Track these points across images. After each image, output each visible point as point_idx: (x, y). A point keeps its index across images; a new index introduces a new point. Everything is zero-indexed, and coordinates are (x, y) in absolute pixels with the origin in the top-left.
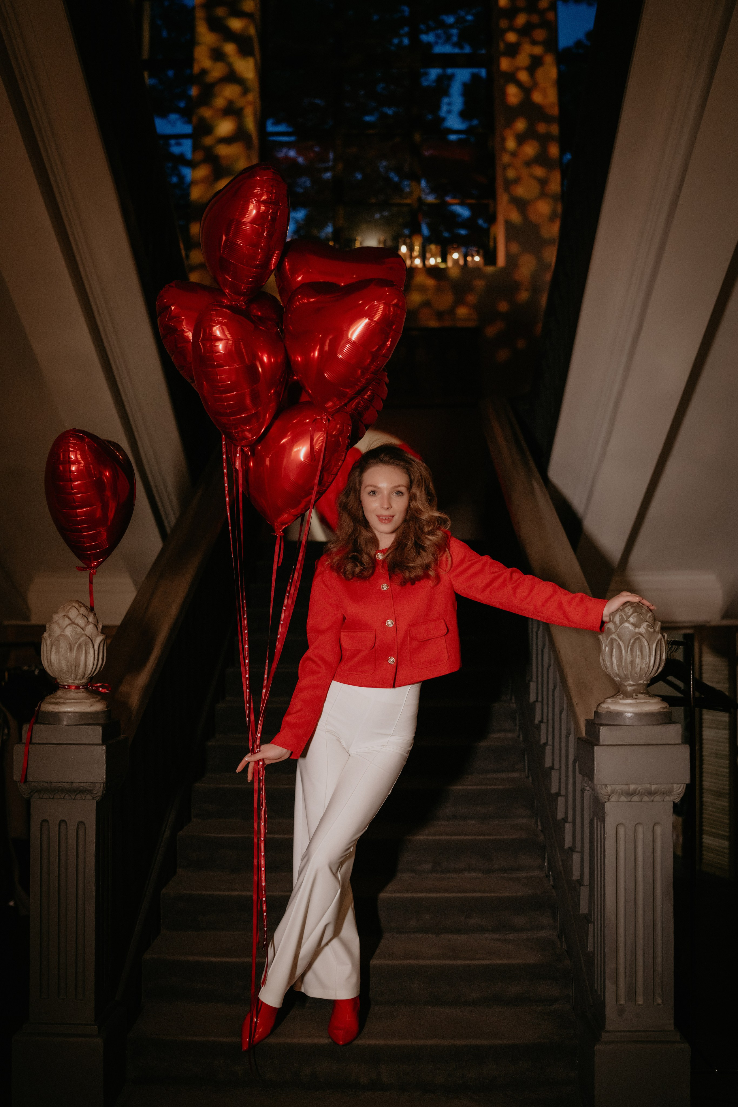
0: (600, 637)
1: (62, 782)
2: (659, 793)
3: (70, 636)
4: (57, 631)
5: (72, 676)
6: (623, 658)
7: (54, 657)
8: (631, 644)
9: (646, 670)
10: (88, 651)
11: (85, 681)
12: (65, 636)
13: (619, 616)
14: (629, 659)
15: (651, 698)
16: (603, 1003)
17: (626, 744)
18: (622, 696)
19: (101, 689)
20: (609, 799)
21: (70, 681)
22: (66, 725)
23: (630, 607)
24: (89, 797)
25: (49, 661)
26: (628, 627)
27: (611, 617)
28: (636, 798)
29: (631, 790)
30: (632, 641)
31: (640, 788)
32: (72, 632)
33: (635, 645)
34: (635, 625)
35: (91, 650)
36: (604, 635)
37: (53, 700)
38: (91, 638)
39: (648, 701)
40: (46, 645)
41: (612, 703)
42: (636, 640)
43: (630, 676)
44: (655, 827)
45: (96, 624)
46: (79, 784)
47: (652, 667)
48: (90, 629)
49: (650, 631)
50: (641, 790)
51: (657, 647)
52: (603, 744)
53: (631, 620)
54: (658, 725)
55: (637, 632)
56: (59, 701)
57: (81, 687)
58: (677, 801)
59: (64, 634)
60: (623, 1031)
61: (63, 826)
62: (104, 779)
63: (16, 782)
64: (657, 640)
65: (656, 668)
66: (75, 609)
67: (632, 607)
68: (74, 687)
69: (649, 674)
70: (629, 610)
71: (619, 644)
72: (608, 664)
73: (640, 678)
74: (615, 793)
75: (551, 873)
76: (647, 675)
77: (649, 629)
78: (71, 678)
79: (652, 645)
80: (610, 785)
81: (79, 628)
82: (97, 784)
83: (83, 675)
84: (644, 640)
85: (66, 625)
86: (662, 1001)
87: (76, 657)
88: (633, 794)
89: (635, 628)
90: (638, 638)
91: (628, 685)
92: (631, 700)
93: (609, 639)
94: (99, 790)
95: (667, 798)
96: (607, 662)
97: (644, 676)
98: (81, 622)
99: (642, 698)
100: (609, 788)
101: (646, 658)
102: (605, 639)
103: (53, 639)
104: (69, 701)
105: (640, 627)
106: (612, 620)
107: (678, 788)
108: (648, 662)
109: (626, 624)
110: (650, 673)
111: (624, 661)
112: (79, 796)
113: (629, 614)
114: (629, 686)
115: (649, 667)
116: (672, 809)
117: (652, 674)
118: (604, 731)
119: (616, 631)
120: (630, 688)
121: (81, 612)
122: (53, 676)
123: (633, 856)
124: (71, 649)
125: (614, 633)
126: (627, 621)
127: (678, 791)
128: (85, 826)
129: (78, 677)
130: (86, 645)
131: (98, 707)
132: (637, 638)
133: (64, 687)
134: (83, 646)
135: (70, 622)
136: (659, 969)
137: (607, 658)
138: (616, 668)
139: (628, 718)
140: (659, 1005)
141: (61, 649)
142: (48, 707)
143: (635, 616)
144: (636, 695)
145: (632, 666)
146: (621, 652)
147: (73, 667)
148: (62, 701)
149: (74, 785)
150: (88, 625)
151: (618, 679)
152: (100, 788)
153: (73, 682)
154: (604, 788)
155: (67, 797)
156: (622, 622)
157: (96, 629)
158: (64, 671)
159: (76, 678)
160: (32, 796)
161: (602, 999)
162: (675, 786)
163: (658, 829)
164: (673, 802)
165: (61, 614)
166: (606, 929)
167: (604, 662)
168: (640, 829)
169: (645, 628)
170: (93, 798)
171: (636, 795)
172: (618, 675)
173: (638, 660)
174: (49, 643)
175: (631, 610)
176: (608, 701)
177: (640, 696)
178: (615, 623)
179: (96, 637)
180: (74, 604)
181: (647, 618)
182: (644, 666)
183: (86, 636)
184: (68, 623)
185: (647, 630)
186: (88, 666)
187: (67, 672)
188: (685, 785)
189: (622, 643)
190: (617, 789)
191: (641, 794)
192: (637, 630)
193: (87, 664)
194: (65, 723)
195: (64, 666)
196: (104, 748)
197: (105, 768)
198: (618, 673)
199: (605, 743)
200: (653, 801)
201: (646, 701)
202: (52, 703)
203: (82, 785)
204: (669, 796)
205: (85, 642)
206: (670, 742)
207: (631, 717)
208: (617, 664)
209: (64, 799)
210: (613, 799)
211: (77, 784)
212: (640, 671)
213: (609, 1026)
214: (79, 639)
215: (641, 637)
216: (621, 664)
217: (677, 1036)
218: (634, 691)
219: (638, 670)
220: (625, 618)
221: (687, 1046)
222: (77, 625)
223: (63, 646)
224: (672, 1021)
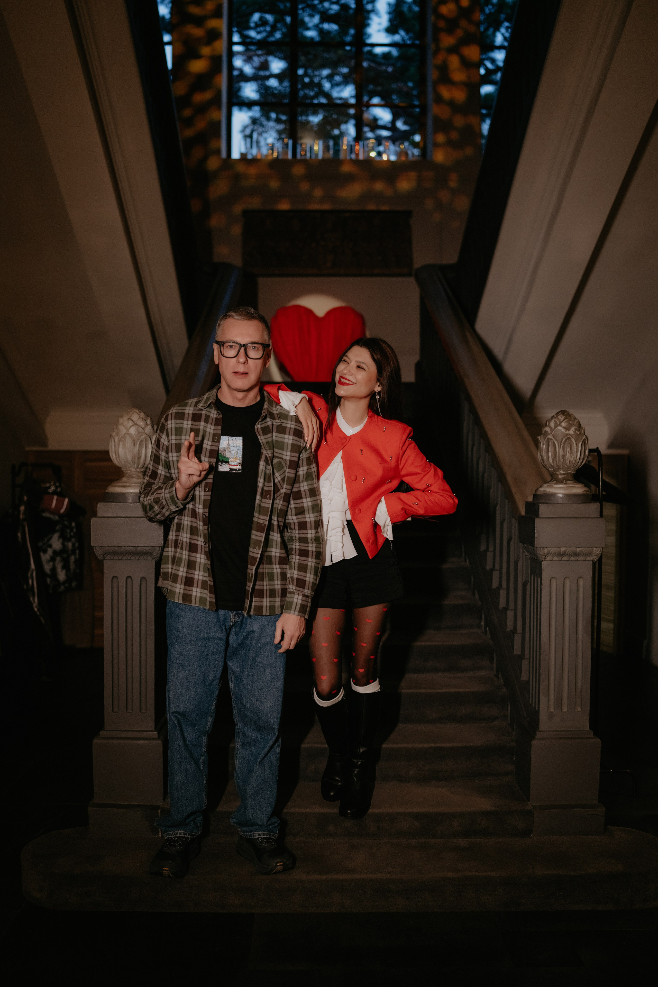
0: (539, 438)
1: (129, 546)
2: (582, 554)
3: (133, 434)
4: (123, 431)
5: (135, 465)
6: (557, 452)
7: (121, 451)
8: (563, 442)
9: (574, 462)
10: (147, 446)
11: (144, 470)
12: (130, 435)
13: (554, 422)
14: (561, 454)
15: (577, 484)
16: (537, 712)
17: (559, 517)
18: (555, 482)
20: (545, 559)
21: (133, 470)
22: (131, 503)
23: (562, 415)
24: (150, 558)
25: (117, 454)
26: (561, 430)
27: (547, 422)
28: (565, 558)
29: (562, 551)
30: (564, 440)
31: (569, 550)
32: (136, 431)
33: (566, 443)
34: (567, 429)
35: (150, 446)
36: (542, 436)
37: (119, 484)
38: (149, 435)
39: (575, 485)
40: (114, 442)
41: (548, 486)
42: (566, 439)
43: (561, 467)
44: (579, 580)
45: (153, 425)
46: (143, 548)
47: (578, 461)
48: (148, 429)
49: (577, 433)
50: (569, 552)
51: (582, 445)
52: (541, 517)
53: (563, 424)
54: (582, 503)
55: (568, 434)
56: (125, 485)
58: (596, 560)
59: (129, 432)
60: (554, 731)
61: (129, 580)
62: (162, 544)
63: (93, 546)
64: (582, 440)
65: (581, 461)
66: (137, 414)
67: (563, 415)
68: (134, 475)
69: (575, 466)
70: (561, 417)
71: (554, 442)
72: (545, 458)
73: (569, 468)
74: (550, 554)
75: (488, 629)
76: (574, 467)
77: (576, 431)
78: (134, 467)
79: (579, 443)
80: (547, 547)
81: (141, 428)
82: (156, 548)
83: (143, 464)
84: (573, 439)
85: (130, 426)
86: (581, 709)
87: (139, 450)
88: (563, 555)
89: (566, 430)
90: (569, 438)
91: (559, 474)
92: (562, 484)
93: (546, 439)
95: (588, 558)
96: (544, 456)
97: (572, 467)
98: (142, 423)
99: (570, 484)
100: (546, 550)
101: (574, 453)
102: (542, 439)
103: (120, 437)
104: (133, 485)
105: (570, 430)
106: (548, 425)
107: (597, 551)
108: (576, 456)
109: (560, 428)
110: (576, 464)
111: (557, 455)
112: (141, 558)
113: (562, 420)
114: (561, 474)
115: (576, 460)
116: (592, 567)
117: (578, 466)
118: (542, 507)
119: (551, 433)
120: (561, 476)
121: (141, 416)
122: (119, 466)
123: (562, 601)
124: (134, 444)
125: (550, 434)
126: (560, 425)
127: (596, 553)
128: (146, 581)
129: (139, 466)
130: (146, 441)
133: (127, 475)
134: (144, 442)
135: (133, 423)
136: (579, 685)
137: (544, 454)
138: (551, 460)
139: (560, 498)
140: (579, 712)
141: (126, 445)
142: (116, 489)
143: (566, 422)
144: (566, 481)
145: (563, 459)
146: (555, 448)
147: (136, 458)
148: (127, 485)
149: (139, 549)
150: (148, 426)
151: (552, 469)
152: (159, 550)
153: (135, 470)
154: (542, 550)
155: (133, 558)
156: (556, 426)
157: (153, 429)
158: (129, 461)
159: (138, 467)
160: (105, 558)
161: (537, 709)
162: (594, 549)
163: (581, 582)
164: (592, 561)
165: (126, 418)
166: (541, 657)
167: (541, 457)
168: (568, 582)
169: (574, 431)
170: (153, 559)
171: (565, 556)
172: (552, 467)
173: (568, 455)
174: (116, 441)
175: (563, 417)
176: (545, 486)
177: (569, 482)
178: (550, 427)
179: (153, 436)
180: (135, 410)
181: (575, 423)
182: (572, 459)
183: (146, 433)
184: (132, 425)
185: (575, 432)
186: (147, 458)
187: (131, 463)
188: (602, 548)
189: (557, 442)
190: (551, 550)
191: (570, 555)
192: (567, 432)
193: (147, 456)
194: (130, 501)
195: (129, 457)
197: (163, 535)
198: (552, 464)
199: (543, 517)
200: (577, 560)
201: (573, 485)
202: (119, 486)
203: (145, 548)
204: (589, 556)
205: (146, 439)
206: (591, 516)
207: (562, 497)
208: (552, 457)
209: (130, 560)
210: (548, 558)
211: (141, 548)
212: (569, 463)
213: (541, 728)
214: (141, 436)
215: (570, 437)
216: (555, 458)
217: (592, 733)
218: (564, 478)
219: (568, 462)
220: (558, 423)
221: (598, 740)
222: (139, 425)
223: (129, 441)
224: (588, 724)
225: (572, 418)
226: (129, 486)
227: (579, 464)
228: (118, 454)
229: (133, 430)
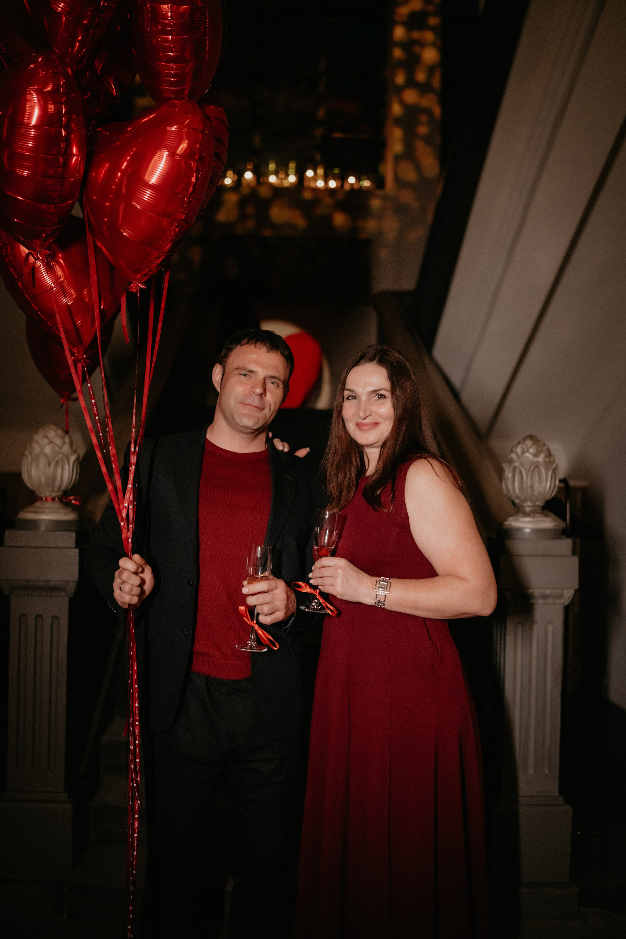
0: (504, 466)
1: (40, 580)
2: (552, 597)
3: (48, 453)
4: (37, 449)
5: (50, 488)
6: (524, 482)
7: (34, 472)
8: (531, 471)
9: (543, 493)
10: (64, 467)
11: (60, 494)
12: (45, 455)
13: (521, 448)
14: (529, 483)
15: (546, 517)
18: (521, 515)
19: (73, 502)
21: (47, 493)
22: (45, 531)
23: (529, 440)
24: (63, 594)
26: (528, 457)
27: (513, 448)
30: (532, 468)
31: (536, 592)
32: (51, 450)
33: (535, 471)
34: (535, 455)
35: (67, 467)
36: (507, 464)
37: (32, 510)
38: (66, 456)
39: (544, 519)
40: (27, 461)
41: (514, 520)
42: (535, 467)
43: (529, 499)
44: (547, 626)
45: (71, 445)
46: (55, 582)
47: (547, 491)
48: (66, 448)
49: (547, 461)
50: (537, 594)
51: (552, 474)
53: (532, 451)
54: (551, 539)
55: (536, 461)
56: (38, 510)
57: (57, 499)
58: (567, 603)
59: (43, 451)
61: (39, 619)
62: (77, 578)
64: (552, 468)
65: (551, 492)
66: (54, 431)
67: (531, 440)
68: (50, 499)
69: (545, 497)
70: (529, 442)
71: (520, 470)
72: (511, 488)
73: (537, 500)
76: (543, 498)
77: (546, 459)
78: (48, 491)
79: (549, 472)
81: (57, 447)
82: (70, 583)
83: (59, 488)
84: (542, 468)
85: (45, 444)
86: (550, 771)
87: (54, 472)
88: (531, 597)
91: (526, 506)
92: (530, 518)
93: (512, 466)
94: (71, 588)
95: (558, 601)
96: (509, 486)
97: (540, 498)
98: (58, 441)
99: (538, 517)
100: (512, 592)
101: (543, 483)
102: (507, 467)
103: (34, 456)
104: (47, 510)
105: (538, 457)
106: (514, 451)
107: (568, 593)
108: (545, 486)
109: (527, 455)
111: (524, 485)
112: (54, 594)
113: (529, 446)
114: (528, 506)
115: (545, 491)
116: (563, 611)
117: (547, 497)
119: (518, 460)
120: (528, 508)
121: (59, 434)
122: (31, 488)
123: (529, 649)
124: (49, 465)
125: (516, 461)
126: (528, 451)
127: (568, 595)
128: (59, 620)
129: (55, 490)
130: (62, 462)
131: (71, 516)
132: (537, 466)
133: (41, 499)
134: (60, 463)
135: (49, 441)
136: (548, 744)
137: (510, 484)
138: (517, 491)
139: (527, 533)
140: (547, 774)
141: (40, 465)
142: (28, 515)
143: (534, 448)
144: (533, 514)
145: (531, 489)
146: (522, 477)
147: (51, 481)
148: (40, 510)
149: (51, 583)
150: (65, 445)
151: (518, 501)
152: (72, 586)
153: (49, 494)
155: (43, 594)
156: (523, 452)
157: (71, 449)
158: (42, 483)
159: (53, 490)
160: (12, 593)
162: (566, 591)
163: (550, 628)
164: (564, 604)
165: (41, 435)
167: (506, 487)
168: (535, 627)
169: (543, 458)
170: (67, 595)
172: (519, 498)
173: (536, 485)
174: (29, 460)
175: (531, 443)
176: (510, 519)
177: (537, 515)
178: (517, 454)
179: (71, 456)
180: (52, 426)
181: (544, 450)
182: (541, 490)
183: (63, 454)
184: (47, 443)
185: (544, 460)
186: (63, 480)
187: (45, 485)
188: (574, 590)
189: (524, 470)
191: (538, 597)
192: (536, 459)
193: (63, 478)
195: (43, 479)
196: (77, 551)
197: (78, 568)
198: (519, 495)
200: (546, 604)
201: (542, 519)
202: (31, 512)
203: (57, 583)
204: (560, 599)
205: (62, 459)
206: (563, 554)
207: (530, 532)
208: (518, 488)
209: (40, 595)
211: (53, 582)
212: (538, 494)
214: (56, 456)
215: (539, 465)
216: (522, 488)
217: (561, 800)
218: (532, 511)
219: (536, 493)
220: (525, 449)
221: (569, 808)
222: (55, 444)
223: (42, 462)
224: (556, 788)
225: (541, 444)
226: (42, 512)
227: (549, 495)
228: (30, 476)
229: (48, 449)
